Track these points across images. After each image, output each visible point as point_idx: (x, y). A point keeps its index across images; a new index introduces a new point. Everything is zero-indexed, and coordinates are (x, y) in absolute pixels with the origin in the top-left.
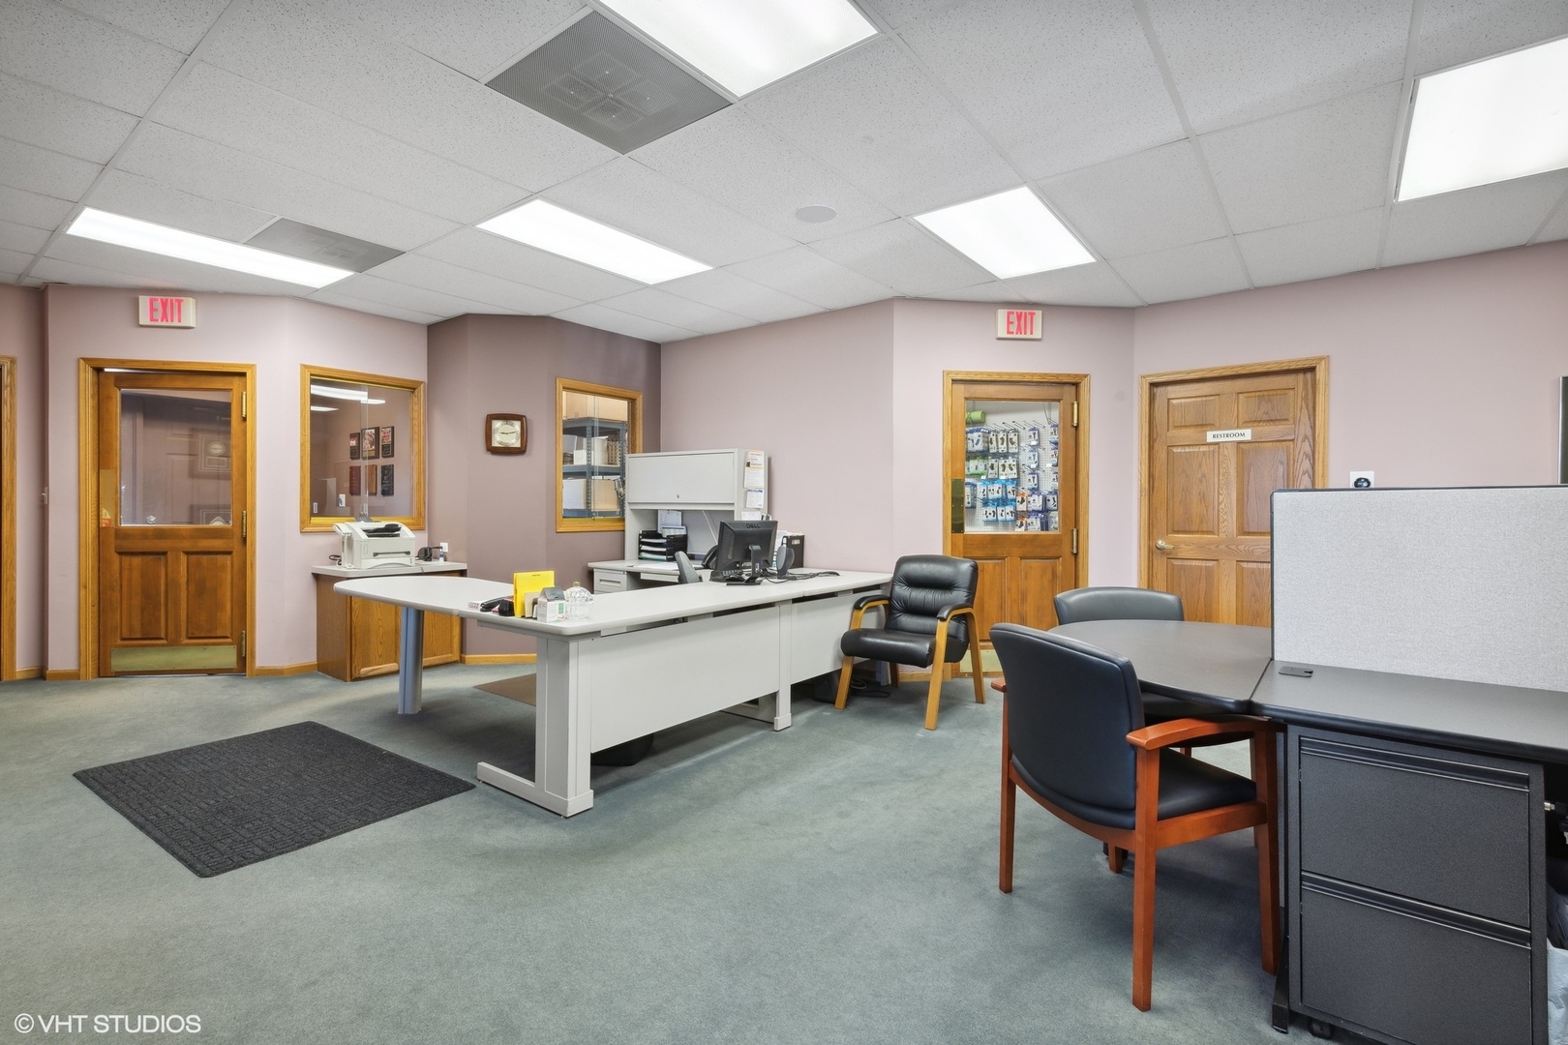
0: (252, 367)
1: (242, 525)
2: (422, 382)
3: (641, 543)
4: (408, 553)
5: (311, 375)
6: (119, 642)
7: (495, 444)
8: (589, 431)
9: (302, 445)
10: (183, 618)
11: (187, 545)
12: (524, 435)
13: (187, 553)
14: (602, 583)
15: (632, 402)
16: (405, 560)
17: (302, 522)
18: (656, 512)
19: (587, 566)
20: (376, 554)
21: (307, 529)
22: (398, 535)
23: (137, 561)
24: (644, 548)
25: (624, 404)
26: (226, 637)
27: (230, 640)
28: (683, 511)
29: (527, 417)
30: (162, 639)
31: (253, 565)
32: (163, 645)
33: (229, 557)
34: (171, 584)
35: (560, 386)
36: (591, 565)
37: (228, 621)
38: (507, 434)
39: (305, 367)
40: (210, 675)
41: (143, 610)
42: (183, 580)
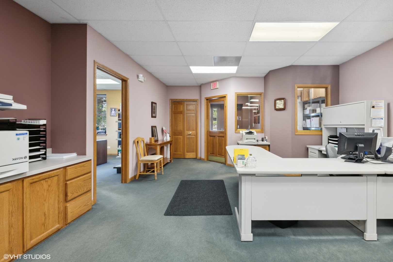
0: (227, 95)
1: (225, 131)
2: (262, 93)
3: (329, 140)
4: (255, 139)
5: (237, 95)
6: (210, 154)
7: (277, 108)
8: (320, 102)
9: (235, 112)
10: (218, 150)
11: (218, 135)
12: (285, 104)
13: (218, 137)
14: (311, 153)
15: (326, 88)
16: (254, 141)
17: (235, 130)
18: (336, 128)
19: (306, 147)
20: (247, 139)
21: (236, 132)
22: (253, 134)
23: (212, 138)
24: (330, 141)
25: (324, 90)
26: (223, 156)
27: (224, 156)
28: (347, 128)
29: (286, 98)
30: (215, 154)
31: (227, 139)
32: (215, 156)
33: (224, 138)
34: (216, 143)
35: (296, 87)
36: (308, 146)
37: (224, 152)
38: (280, 104)
39: (236, 93)
40: (222, 163)
41: (212, 148)
42: (217, 142)
